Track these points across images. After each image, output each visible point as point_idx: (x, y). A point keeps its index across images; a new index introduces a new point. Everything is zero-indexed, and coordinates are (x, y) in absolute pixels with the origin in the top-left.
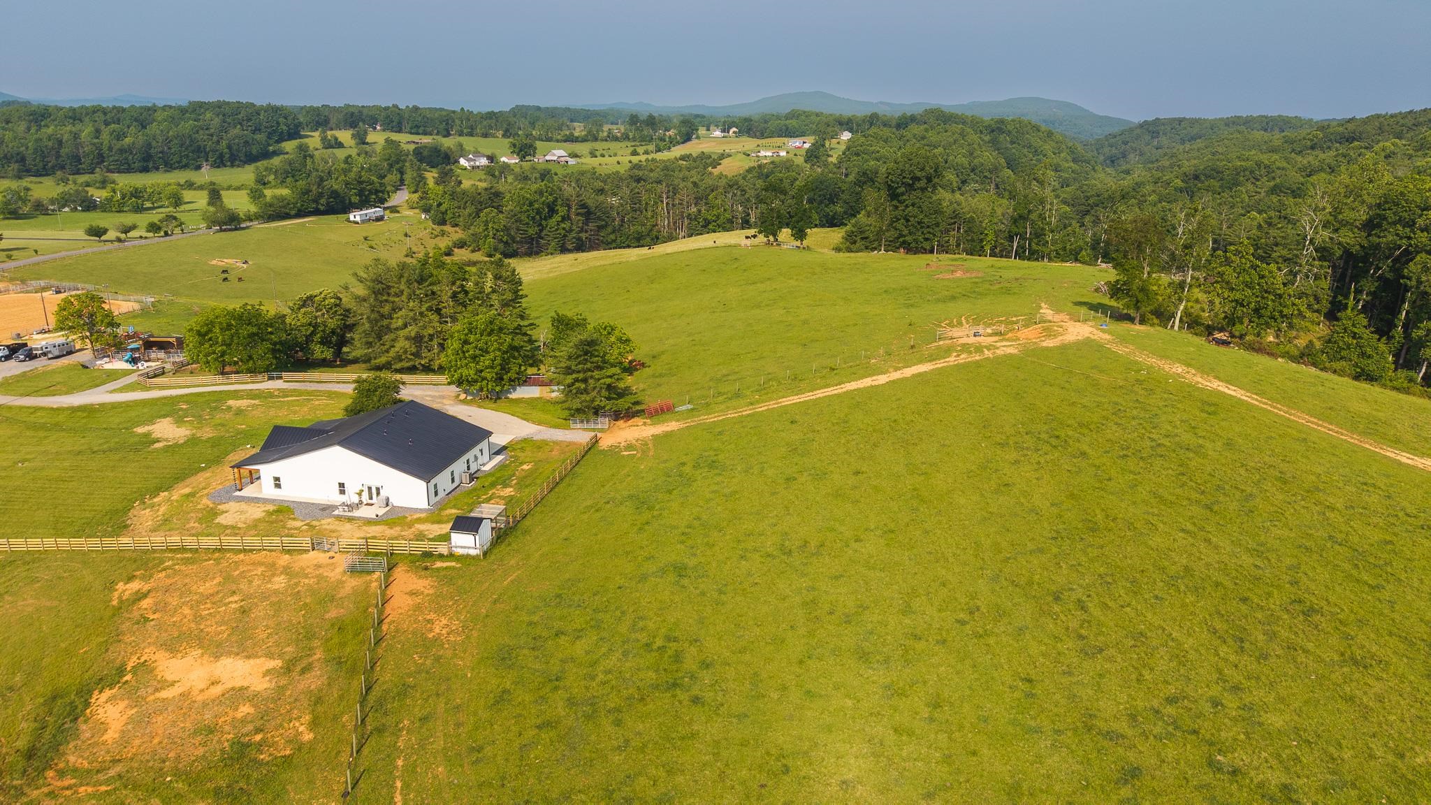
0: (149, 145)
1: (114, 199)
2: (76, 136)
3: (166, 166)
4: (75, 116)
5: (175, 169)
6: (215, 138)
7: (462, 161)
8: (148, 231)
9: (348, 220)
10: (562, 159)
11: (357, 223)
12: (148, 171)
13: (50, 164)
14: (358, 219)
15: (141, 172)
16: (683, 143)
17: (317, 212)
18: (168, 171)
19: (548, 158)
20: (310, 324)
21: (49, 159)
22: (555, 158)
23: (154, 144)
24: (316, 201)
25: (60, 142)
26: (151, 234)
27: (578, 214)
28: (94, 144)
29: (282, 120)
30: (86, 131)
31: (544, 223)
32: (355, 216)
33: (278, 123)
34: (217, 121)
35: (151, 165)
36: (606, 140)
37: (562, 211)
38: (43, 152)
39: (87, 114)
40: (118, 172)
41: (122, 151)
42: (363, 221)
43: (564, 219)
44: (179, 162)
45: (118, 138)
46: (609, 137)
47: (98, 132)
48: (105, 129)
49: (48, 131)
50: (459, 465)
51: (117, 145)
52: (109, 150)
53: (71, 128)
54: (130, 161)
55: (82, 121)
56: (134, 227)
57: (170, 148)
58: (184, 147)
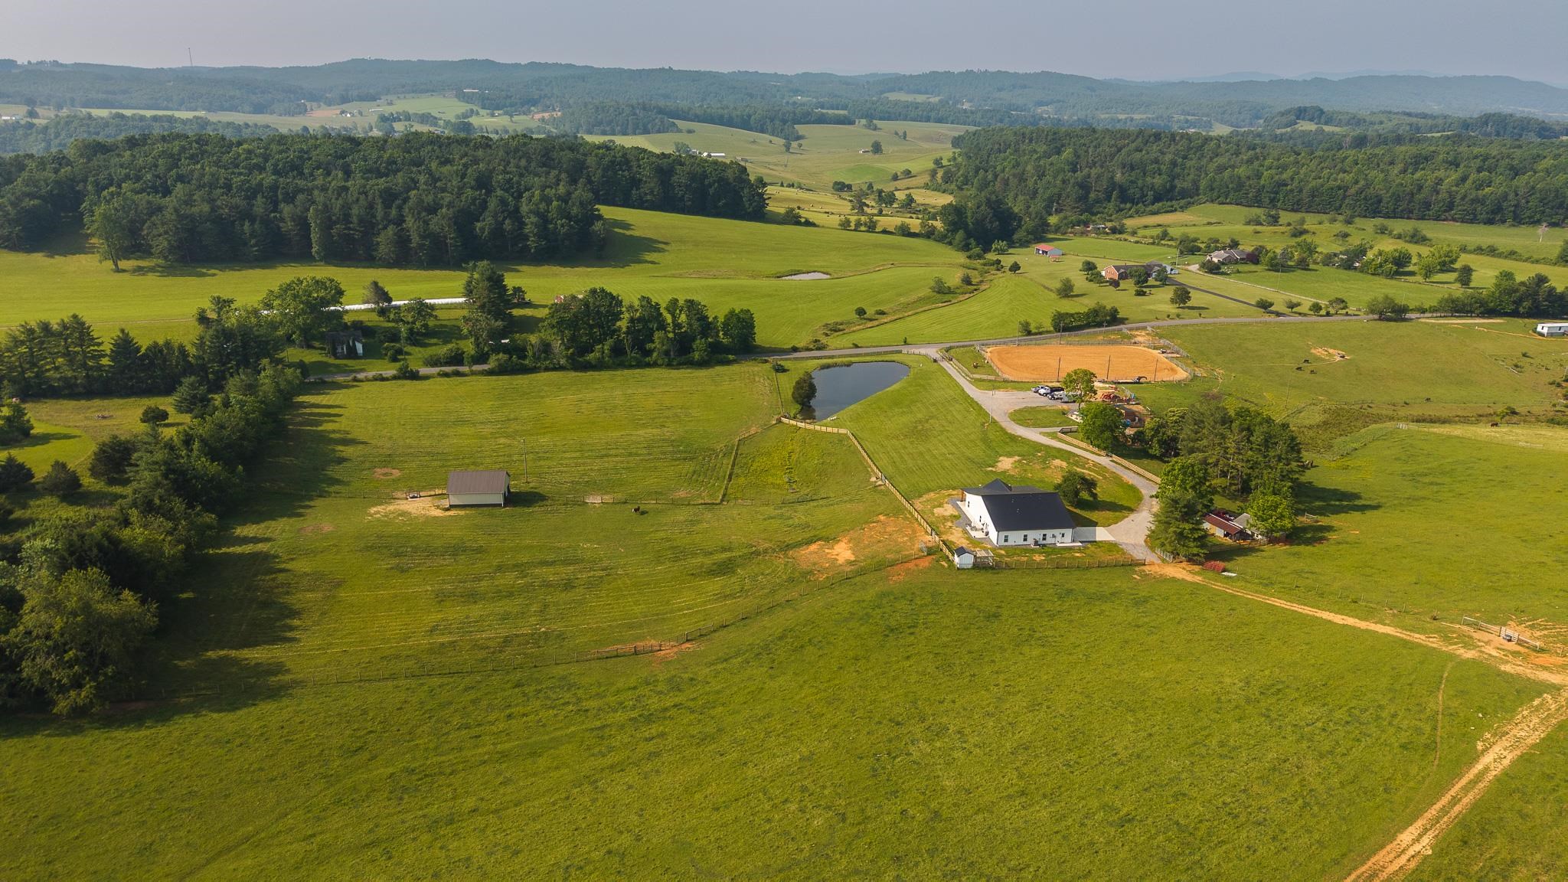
0: (1505, 197)
1: (1374, 263)
2: (1440, 181)
3: (1514, 220)
5: (1524, 224)
8: (1310, 310)
9: (1535, 331)
11: (1542, 335)
12: (1492, 224)
14: (1545, 331)
15: (1485, 224)
17: (1515, 314)
18: (1514, 226)
20: (1153, 429)
23: (1511, 196)
24: (1518, 302)
25: (1420, 188)
26: (1312, 313)
28: (1451, 192)
30: (1452, 177)
32: (1544, 327)
35: (1498, 217)
38: (1399, 196)
40: (1462, 222)
41: (1475, 201)
42: (1551, 335)
44: (1530, 218)
45: (1479, 187)
47: (1464, 179)
48: (1473, 177)
49: (1418, 175)
50: (1034, 535)
51: (1473, 194)
52: (1463, 199)
53: (1441, 174)
54: (1478, 212)
55: (1458, 166)
56: (1298, 305)
57: (1528, 202)
58: (1545, 201)
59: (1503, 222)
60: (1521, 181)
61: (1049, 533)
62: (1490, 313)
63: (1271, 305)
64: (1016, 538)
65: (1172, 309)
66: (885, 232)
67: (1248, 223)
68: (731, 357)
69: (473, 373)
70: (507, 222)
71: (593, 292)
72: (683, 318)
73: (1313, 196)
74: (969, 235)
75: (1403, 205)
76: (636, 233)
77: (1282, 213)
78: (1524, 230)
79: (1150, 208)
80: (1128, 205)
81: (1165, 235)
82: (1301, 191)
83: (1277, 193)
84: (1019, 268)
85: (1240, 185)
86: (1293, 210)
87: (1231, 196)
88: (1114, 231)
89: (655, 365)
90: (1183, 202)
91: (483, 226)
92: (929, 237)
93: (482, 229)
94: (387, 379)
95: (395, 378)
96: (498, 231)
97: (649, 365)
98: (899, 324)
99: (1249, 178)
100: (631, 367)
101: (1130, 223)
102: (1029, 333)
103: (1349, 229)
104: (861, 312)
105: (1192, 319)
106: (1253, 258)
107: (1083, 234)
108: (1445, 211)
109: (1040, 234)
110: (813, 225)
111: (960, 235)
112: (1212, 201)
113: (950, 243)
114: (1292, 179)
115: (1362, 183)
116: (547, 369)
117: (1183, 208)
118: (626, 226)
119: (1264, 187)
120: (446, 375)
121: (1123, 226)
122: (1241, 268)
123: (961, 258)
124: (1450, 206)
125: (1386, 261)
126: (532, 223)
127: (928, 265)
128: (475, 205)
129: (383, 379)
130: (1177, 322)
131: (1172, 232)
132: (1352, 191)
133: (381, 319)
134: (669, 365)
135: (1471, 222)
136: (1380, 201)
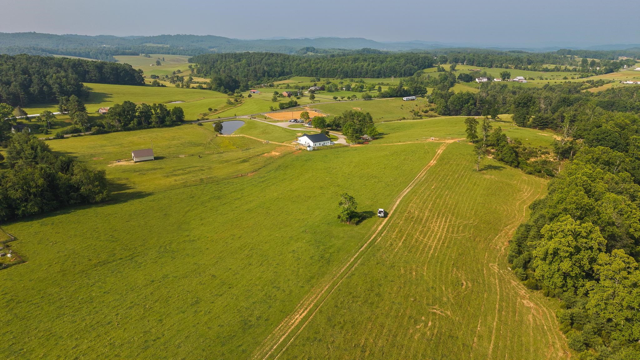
0: (381, 69)
1: (354, 88)
2: (363, 66)
3: (384, 76)
7: (477, 80)
9: (403, 99)
10: (520, 80)
12: (379, 77)
15: (377, 78)
17: (397, 96)
19: (514, 80)
22: (517, 80)
23: (382, 69)
24: (397, 93)
25: (358, 68)
27: (479, 103)
28: (366, 69)
29: (426, 61)
30: (366, 64)
31: (464, 105)
32: (405, 99)
34: (404, 60)
38: (352, 71)
40: (371, 78)
41: (373, 71)
42: (407, 100)
43: (471, 105)
44: (388, 75)
45: (373, 67)
47: (369, 65)
48: (371, 64)
49: (356, 64)
50: (322, 143)
51: (372, 69)
52: (370, 71)
53: (362, 63)
54: (375, 74)
55: (366, 61)
56: (344, 97)
57: (387, 71)
58: (391, 70)
59: (382, 77)
60: (384, 64)
61: (325, 142)
62: (391, 96)
63: (337, 98)
64: (318, 144)
65: (310, 101)
66: (193, 88)
67: (311, 82)
68: (180, 123)
69: (86, 135)
70: (45, 87)
71: (126, 102)
72: (158, 111)
73: (328, 72)
74: (225, 88)
75: (354, 74)
76: (97, 91)
77: (321, 78)
78: (387, 79)
79: (279, 78)
80: (271, 78)
81: (288, 86)
82: (324, 71)
83: (317, 72)
84: (251, 96)
85: (305, 70)
86: (323, 77)
87: (303, 73)
88: (271, 86)
89: (154, 127)
90: (288, 76)
91: (34, 89)
92: (210, 89)
93: (34, 91)
94: (51, 139)
95: (54, 139)
96: (41, 91)
97: (151, 128)
98: (225, 113)
99: (307, 67)
100: (145, 128)
101: (276, 83)
102: (273, 110)
103: (343, 81)
104: (210, 109)
105: (317, 103)
106: (323, 89)
107: (261, 87)
108: (366, 75)
109: (246, 88)
110: (165, 86)
111: (222, 88)
112: (297, 76)
113: (219, 91)
114: (321, 67)
115: (341, 67)
116: (114, 131)
117: (289, 78)
118: (91, 89)
119: (313, 70)
120: (75, 136)
121: (273, 84)
122: (320, 92)
123: (226, 95)
124: (367, 73)
125: (358, 87)
126: (56, 87)
127: (216, 98)
128: (26, 81)
129: (50, 139)
130: (314, 104)
131: (290, 85)
132: (339, 70)
133: (27, 121)
134: (159, 127)
135: (373, 78)
136: (348, 73)
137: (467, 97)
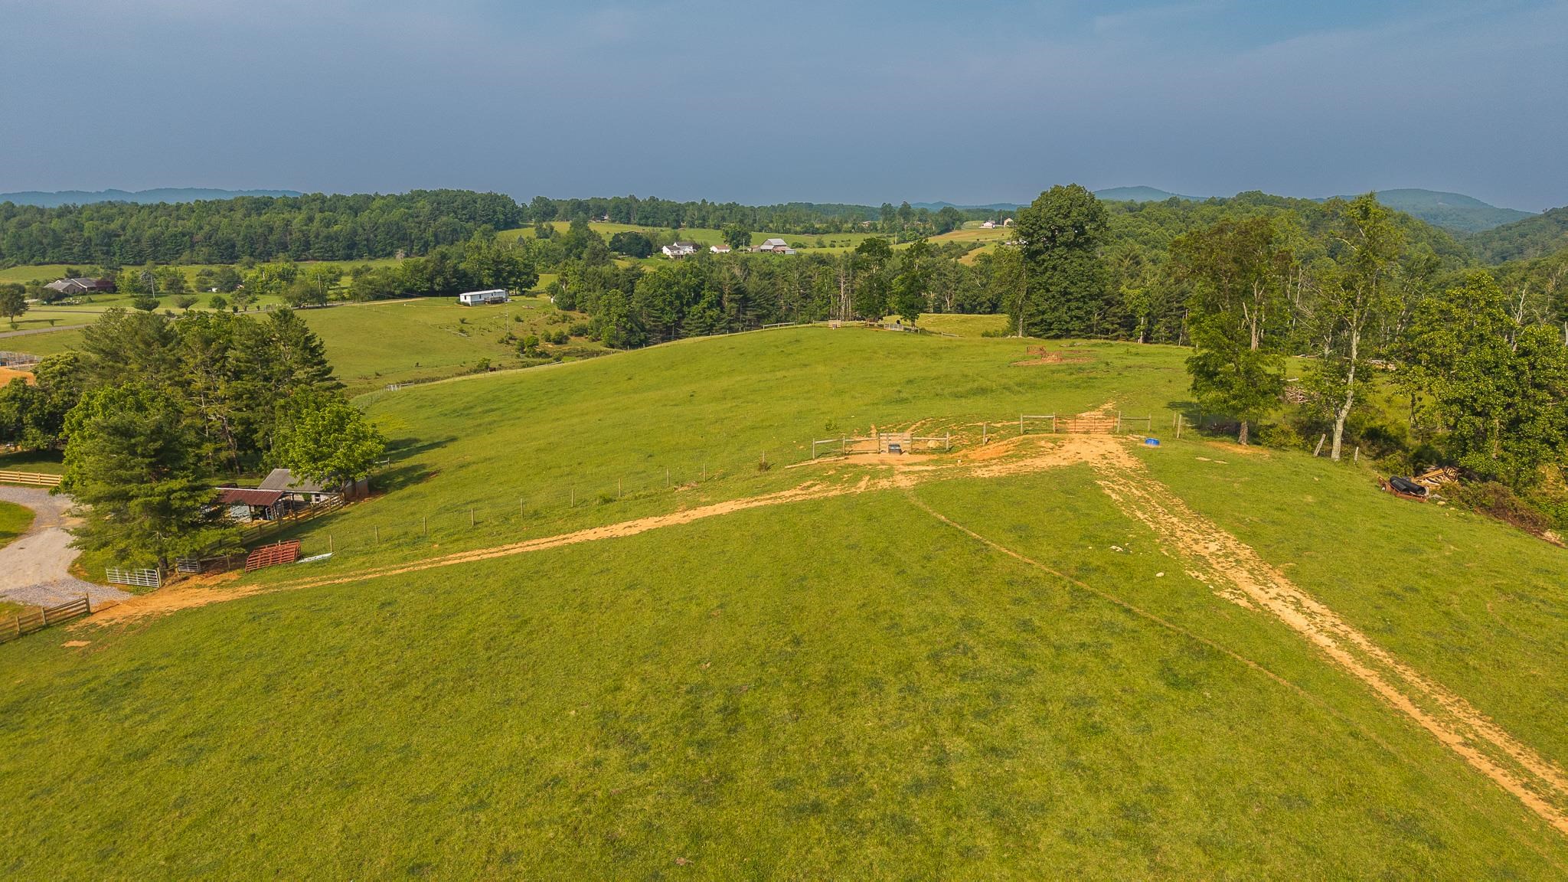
0: (355, 232)
2: (288, 223)
3: (370, 254)
4: (295, 205)
5: (379, 257)
6: (423, 226)
7: (666, 250)
8: (211, 306)
9: (459, 302)
10: (779, 249)
11: (466, 304)
12: (352, 258)
13: (258, 251)
14: (469, 300)
15: (344, 258)
16: (939, 234)
18: (371, 259)
19: (763, 247)
21: (257, 246)
22: (771, 247)
23: (360, 230)
25: (271, 230)
26: (215, 310)
27: (731, 300)
28: (302, 231)
29: (498, 209)
30: (298, 219)
31: (685, 309)
32: (466, 298)
33: (495, 212)
34: (428, 207)
35: (355, 253)
36: (851, 232)
37: (709, 296)
38: (252, 239)
39: (307, 202)
40: (323, 259)
41: (328, 238)
42: (475, 303)
43: (711, 306)
44: (383, 250)
45: (328, 226)
46: (853, 228)
47: (311, 219)
48: (318, 216)
49: (263, 218)
51: (324, 232)
52: (317, 237)
53: (287, 216)
54: (335, 248)
55: (299, 209)
57: (376, 236)
58: (391, 234)
59: (361, 255)
60: (364, 217)
73: (156, 246)
75: (260, 248)
78: (381, 262)
82: (138, 241)
83: (109, 245)
85: (58, 241)
87: (49, 253)
99: (67, 231)
106: (105, 288)
108: (304, 251)
112: (25, 263)
114: (124, 228)
115: (207, 228)
119: (90, 239)
122: (94, 298)
124: (307, 245)
132: (199, 236)
135: (331, 258)
136: (233, 246)
137: (695, 281)
